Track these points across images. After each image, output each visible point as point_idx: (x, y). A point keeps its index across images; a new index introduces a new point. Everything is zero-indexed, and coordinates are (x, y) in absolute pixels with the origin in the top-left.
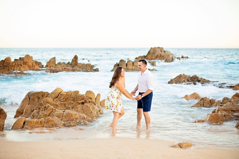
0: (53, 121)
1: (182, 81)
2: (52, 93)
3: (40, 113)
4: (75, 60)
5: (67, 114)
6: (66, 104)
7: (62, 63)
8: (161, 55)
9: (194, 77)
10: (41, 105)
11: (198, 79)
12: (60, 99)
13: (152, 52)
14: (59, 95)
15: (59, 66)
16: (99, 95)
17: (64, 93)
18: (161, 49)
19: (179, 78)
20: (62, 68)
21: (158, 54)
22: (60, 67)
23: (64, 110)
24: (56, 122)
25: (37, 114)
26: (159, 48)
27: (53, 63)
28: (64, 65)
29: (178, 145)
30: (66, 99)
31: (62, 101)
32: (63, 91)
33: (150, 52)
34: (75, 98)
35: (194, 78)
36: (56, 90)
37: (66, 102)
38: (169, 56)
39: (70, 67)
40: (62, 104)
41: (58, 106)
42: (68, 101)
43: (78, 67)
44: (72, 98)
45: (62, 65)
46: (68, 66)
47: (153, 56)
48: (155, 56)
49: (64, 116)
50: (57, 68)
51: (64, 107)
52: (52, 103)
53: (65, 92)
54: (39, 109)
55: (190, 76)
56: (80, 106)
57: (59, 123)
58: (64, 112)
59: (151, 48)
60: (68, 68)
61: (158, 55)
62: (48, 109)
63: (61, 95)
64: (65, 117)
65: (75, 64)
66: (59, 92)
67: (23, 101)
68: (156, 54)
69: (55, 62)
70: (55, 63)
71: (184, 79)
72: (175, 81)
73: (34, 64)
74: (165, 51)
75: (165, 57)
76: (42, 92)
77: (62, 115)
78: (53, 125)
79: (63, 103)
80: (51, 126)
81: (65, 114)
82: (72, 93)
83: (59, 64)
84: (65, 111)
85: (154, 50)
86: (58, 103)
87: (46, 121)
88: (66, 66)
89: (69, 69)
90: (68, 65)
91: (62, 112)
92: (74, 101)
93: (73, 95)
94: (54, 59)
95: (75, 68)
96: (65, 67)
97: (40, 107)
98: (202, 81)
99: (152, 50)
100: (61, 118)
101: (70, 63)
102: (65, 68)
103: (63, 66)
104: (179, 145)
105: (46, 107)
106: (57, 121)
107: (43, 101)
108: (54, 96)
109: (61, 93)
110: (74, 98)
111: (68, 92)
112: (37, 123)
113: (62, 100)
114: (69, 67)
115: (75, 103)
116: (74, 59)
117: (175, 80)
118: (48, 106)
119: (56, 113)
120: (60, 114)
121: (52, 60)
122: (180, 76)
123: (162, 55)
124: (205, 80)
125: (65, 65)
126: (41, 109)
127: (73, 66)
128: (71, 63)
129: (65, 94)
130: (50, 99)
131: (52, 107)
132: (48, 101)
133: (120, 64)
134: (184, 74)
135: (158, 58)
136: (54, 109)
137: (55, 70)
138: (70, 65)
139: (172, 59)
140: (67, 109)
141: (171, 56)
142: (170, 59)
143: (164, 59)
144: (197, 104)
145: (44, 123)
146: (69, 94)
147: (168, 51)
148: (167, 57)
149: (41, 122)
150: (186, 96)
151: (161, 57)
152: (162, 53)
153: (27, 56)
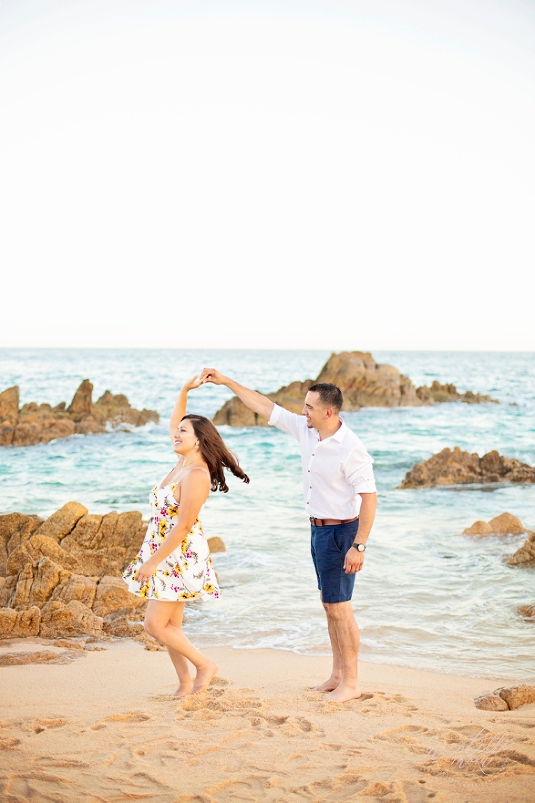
0: (71, 615)
1: (451, 470)
2: (52, 519)
3: (20, 586)
4: (85, 397)
5: (108, 592)
6: (101, 557)
7: (39, 404)
8: (364, 378)
9: (489, 458)
10: (22, 559)
11: (505, 464)
12: (79, 540)
13: (335, 368)
14: (75, 527)
15: (31, 416)
17: (93, 520)
18: (365, 357)
19: (441, 461)
20: (43, 425)
21: (357, 375)
22: (36, 421)
23: (96, 579)
24: (80, 620)
25: (6, 590)
26: (358, 354)
27: (11, 406)
28: (46, 412)
29: (498, 696)
30: (99, 541)
31: (86, 548)
32: (87, 512)
33: (329, 367)
34: (130, 536)
35: (491, 462)
36: (65, 509)
37: (99, 548)
38: (391, 381)
39: (69, 418)
40: (89, 556)
41: (76, 562)
42: (107, 547)
43: (95, 418)
44: (121, 534)
45: (40, 414)
46: (61, 417)
48: (346, 381)
49: (99, 597)
50: (24, 422)
51: (95, 567)
52: (57, 555)
53: (96, 517)
54: (15, 572)
55: (476, 454)
57: (89, 622)
58: (98, 583)
59: (333, 355)
60: (64, 425)
61: (354, 380)
62: (47, 574)
63: (84, 525)
64: (104, 600)
65: (85, 410)
66: (78, 515)
68: (350, 376)
69: (17, 401)
70: (17, 406)
71: (457, 466)
72: (429, 470)
74: (377, 367)
75: (378, 384)
76: (18, 516)
77: (93, 595)
78: (69, 629)
79: (89, 552)
80: (62, 632)
81: (104, 592)
82: (120, 520)
83: (31, 407)
84: (103, 580)
85: (341, 361)
86: (75, 552)
87: (47, 617)
88: (55, 418)
89: (67, 426)
90: (61, 414)
91: (94, 586)
92: (126, 547)
93: (124, 527)
94: (14, 392)
95: (84, 424)
96: (53, 421)
97: (17, 566)
98: (518, 472)
99: (336, 361)
100: (90, 605)
101: (67, 407)
102: (52, 425)
103: (45, 417)
104: (501, 695)
105: (37, 568)
106: (82, 615)
107: (27, 547)
108: (59, 529)
109: (83, 520)
110: (126, 536)
111: (106, 516)
112: (18, 622)
113: (87, 544)
114: (64, 421)
115: (129, 553)
116: (80, 393)
117: (430, 466)
118: (46, 566)
119: (74, 586)
120: (88, 590)
121: (7, 397)
122: (445, 456)
123: (369, 378)
124: (527, 466)
125: (51, 414)
126: (23, 575)
127: (79, 416)
128: (70, 407)
129: (98, 522)
130: (49, 542)
131: (58, 567)
132: (43, 548)
133: (233, 411)
134: (456, 449)
135: (354, 389)
136: (65, 575)
137: (19, 430)
138: (68, 414)
139: (402, 392)
140: (105, 573)
141: (398, 383)
142: (397, 392)
143: (377, 392)
144: (520, 552)
145: (42, 622)
146: (108, 523)
147: (387, 366)
148: (386, 384)
149: (31, 620)
150: (478, 524)
151: (364, 384)
152: (369, 371)
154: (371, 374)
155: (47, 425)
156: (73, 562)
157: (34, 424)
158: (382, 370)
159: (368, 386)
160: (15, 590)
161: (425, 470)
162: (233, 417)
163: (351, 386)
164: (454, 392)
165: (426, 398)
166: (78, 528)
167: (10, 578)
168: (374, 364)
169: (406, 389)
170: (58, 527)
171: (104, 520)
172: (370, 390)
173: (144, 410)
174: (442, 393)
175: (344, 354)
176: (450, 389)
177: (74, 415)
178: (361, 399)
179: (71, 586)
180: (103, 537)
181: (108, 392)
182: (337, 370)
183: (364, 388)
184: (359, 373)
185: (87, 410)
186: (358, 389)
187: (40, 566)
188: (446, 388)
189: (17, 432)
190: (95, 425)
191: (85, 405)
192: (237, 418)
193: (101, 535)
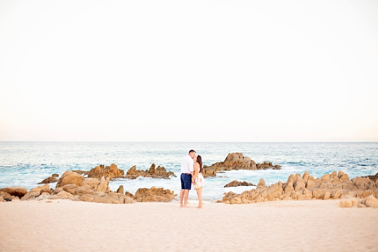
1: (234, 185)
6: (158, 194)
7: (141, 170)
12: (155, 191)
16: (173, 192)
18: (240, 155)
19: (232, 183)
22: (140, 175)
26: (237, 153)
28: (143, 172)
33: (228, 158)
43: (156, 174)
45: (141, 173)
47: (231, 162)
52: (151, 193)
53: (157, 188)
55: (241, 182)
56: (164, 195)
57: (156, 200)
59: (229, 154)
61: (236, 162)
64: (158, 198)
65: (153, 172)
66: (154, 188)
67: (136, 193)
68: (234, 161)
69: (135, 169)
70: (135, 171)
71: (236, 184)
73: (119, 172)
75: (243, 163)
82: (160, 189)
83: (139, 171)
85: (232, 156)
86: (154, 193)
90: (147, 173)
94: (134, 167)
95: (153, 175)
99: (230, 156)
101: (148, 171)
103: (143, 174)
105: (149, 195)
107: (147, 192)
108: (152, 190)
114: (147, 175)
115: (162, 193)
116: (152, 167)
117: (229, 184)
121: (133, 169)
122: (234, 182)
123: (240, 162)
138: (149, 173)
139: (251, 166)
141: (250, 163)
142: (249, 166)
143: (242, 166)
147: (247, 157)
152: (240, 159)
153: (113, 165)
154: (241, 160)
158: (245, 159)
159: (240, 164)
163: (234, 164)
164: (271, 165)
165: (259, 167)
168: (242, 157)
173: (170, 172)
174: (266, 166)
175: (233, 154)
176: (270, 164)
178: (238, 168)
180: (158, 191)
181: (159, 166)
182: (230, 159)
183: (238, 165)
184: (237, 160)
186: (236, 165)
190: (156, 176)
191: (153, 170)
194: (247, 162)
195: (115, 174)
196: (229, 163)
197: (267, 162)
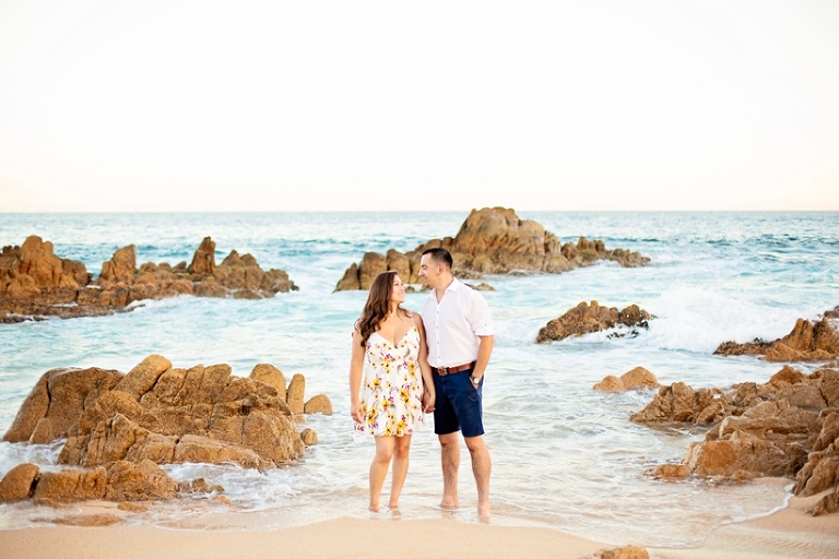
0: (141, 475)
1: (587, 325)
2: (132, 374)
3: (92, 447)
4: (206, 258)
5: (188, 451)
6: (183, 413)
7: (157, 265)
8: (506, 236)
9: (629, 313)
10: (95, 417)
12: (161, 396)
13: (475, 224)
14: (156, 382)
15: (148, 276)
16: (299, 380)
17: (176, 375)
18: (508, 214)
19: (577, 316)
20: (160, 285)
21: (499, 233)
22: (152, 282)
23: (176, 437)
24: (151, 481)
25: (78, 450)
26: (500, 210)
27: (128, 266)
28: (165, 272)
30: (182, 397)
31: (169, 404)
32: (171, 366)
33: (469, 224)
34: (217, 392)
35: (631, 317)
36: (146, 363)
37: (183, 405)
39: (188, 278)
40: (170, 413)
41: (155, 420)
42: (191, 403)
43: (216, 278)
44: (207, 390)
45: (158, 275)
46: (180, 277)
47: (481, 239)
48: (487, 239)
49: (177, 456)
50: (140, 282)
51: (176, 426)
52: (134, 412)
53: (180, 371)
54: (88, 431)
55: (616, 309)
56: (233, 422)
57: (162, 483)
58: (178, 441)
59: (474, 212)
60: (182, 285)
61: (496, 237)
62: (121, 433)
63: (165, 380)
64: (183, 460)
65: (207, 270)
66: (160, 369)
67: (26, 406)
68: (491, 233)
69: (133, 260)
70: (134, 266)
71: (594, 321)
72: (565, 326)
73: (59, 270)
74: (520, 223)
75: (521, 242)
76: (95, 371)
77: (170, 455)
78: (139, 492)
79: (171, 409)
80: (131, 495)
81: (183, 451)
82: (206, 373)
83: (148, 268)
84: (183, 439)
85: (482, 217)
86: (156, 410)
87: (114, 478)
88: (174, 278)
89: (185, 287)
90: (180, 274)
91: (173, 443)
92: (213, 403)
93: (210, 382)
94: (130, 252)
95: (204, 283)
96: (171, 281)
97: (89, 424)
99: (477, 217)
101: (187, 267)
102: (169, 285)
103: (163, 277)
104: (602, 557)
105: (110, 426)
106: (153, 476)
107: (100, 404)
108: (139, 384)
109: (165, 375)
110: (213, 392)
111: (191, 370)
112: (81, 483)
113: (170, 400)
114: (182, 281)
115: (215, 410)
116: (201, 252)
117: (565, 322)
118: (121, 423)
119: (150, 446)
120: (164, 450)
121: (122, 257)
122: (581, 310)
123: (510, 235)
125: (170, 274)
126: (94, 434)
127: (199, 276)
128: (190, 266)
129: (182, 376)
130: (125, 397)
131: (133, 425)
132: (119, 405)
133: (364, 269)
134: (593, 303)
135: (496, 247)
136: (141, 434)
137: (134, 291)
138: (188, 274)
139: (547, 250)
140: (188, 432)
141: (542, 240)
142: (542, 250)
143: (519, 250)
144: (651, 407)
145: (108, 483)
146: (193, 377)
147: (531, 223)
148: (530, 242)
149: (96, 481)
150: (609, 379)
151: (506, 242)
152: (512, 228)
153: (34, 241)
154: (514, 230)
155: (164, 285)
156: (152, 420)
157: (150, 284)
158: (525, 227)
159: (511, 244)
160: (86, 450)
161: (560, 326)
162: (364, 276)
163: (492, 245)
164: (603, 250)
165: (573, 256)
166: (161, 383)
167: (81, 438)
168: (517, 220)
169: (551, 247)
170: (138, 383)
171: (189, 375)
172: (512, 248)
173: (272, 270)
174: (589, 251)
175: (485, 210)
176: (598, 246)
177: (194, 275)
178: (503, 257)
179: (147, 446)
180: (187, 392)
181: (234, 253)
182: (478, 227)
183: (506, 246)
184: (502, 230)
185: (209, 269)
186: (500, 247)
187: (114, 423)
188: (594, 245)
189: (131, 292)
190: (215, 285)
191: (206, 265)
192: (368, 276)
193: (185, 391)
194: (535, 238)
195: (41, 279)
196: (475, 240)
197: (589, 240)
